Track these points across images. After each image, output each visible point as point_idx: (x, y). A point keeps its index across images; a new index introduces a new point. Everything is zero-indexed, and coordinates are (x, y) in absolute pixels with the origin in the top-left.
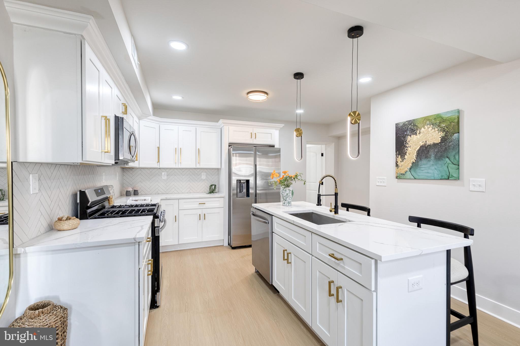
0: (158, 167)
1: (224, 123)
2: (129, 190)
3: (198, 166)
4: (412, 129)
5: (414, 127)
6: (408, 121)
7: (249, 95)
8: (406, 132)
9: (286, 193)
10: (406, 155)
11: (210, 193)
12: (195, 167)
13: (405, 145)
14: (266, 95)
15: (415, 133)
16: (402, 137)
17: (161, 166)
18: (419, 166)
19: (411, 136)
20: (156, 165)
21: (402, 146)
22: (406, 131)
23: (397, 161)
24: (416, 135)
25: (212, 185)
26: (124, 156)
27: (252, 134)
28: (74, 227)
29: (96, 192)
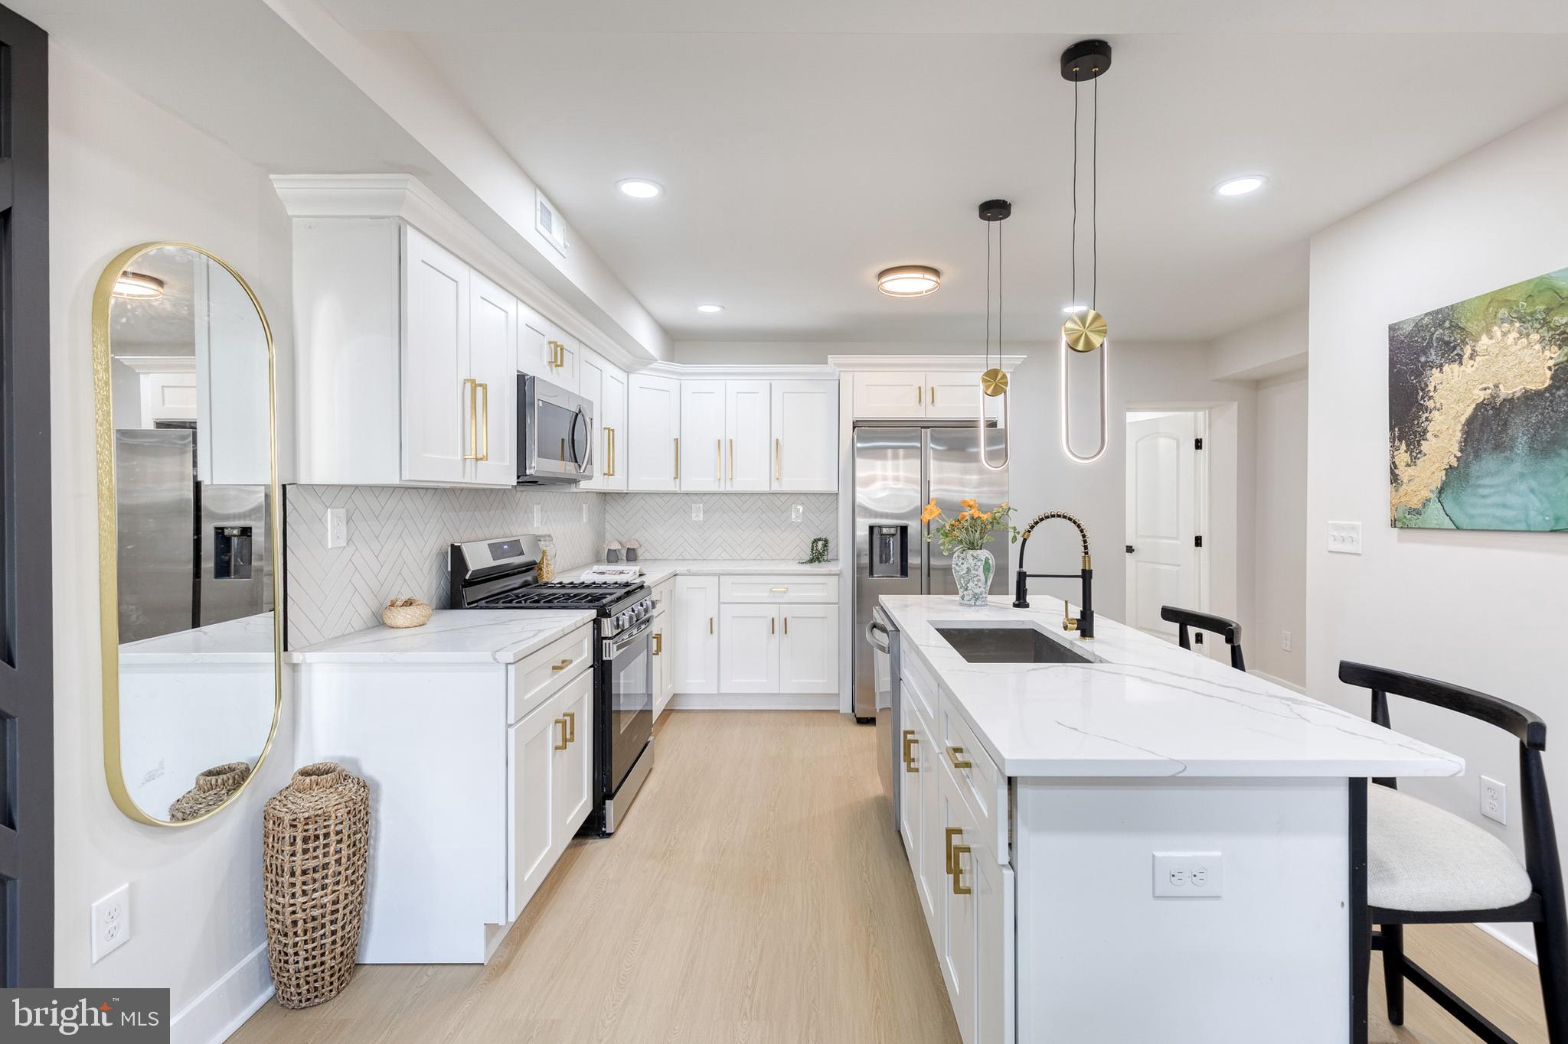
0: (677, 489)
1: (838, 365)
2: (613, 547)
3: (776, 488)
4: (1447, 343)
5: (1452, 333)
6: (1430, 314)
7: (884, 280)
8: (1425, 354)
9: (965, 567)
10: (1427, 440)
11: (811, 561)
12: (766, 489)
13: (1422, 402)
14: (933, 278)
15: (1457, 355)
16: (1412, 372)
17: (685, 488)
18: (1472, 482)
19: (1441, 370)
20: (671, 487)
21: (1412, 406)
22: (1424, 351)
23: (1394, 463)
24: (1461, 363)
25: (816, 541)
26: (536, 466)
27: (923, 390)
28: (416, 622)
29: (496, 550)
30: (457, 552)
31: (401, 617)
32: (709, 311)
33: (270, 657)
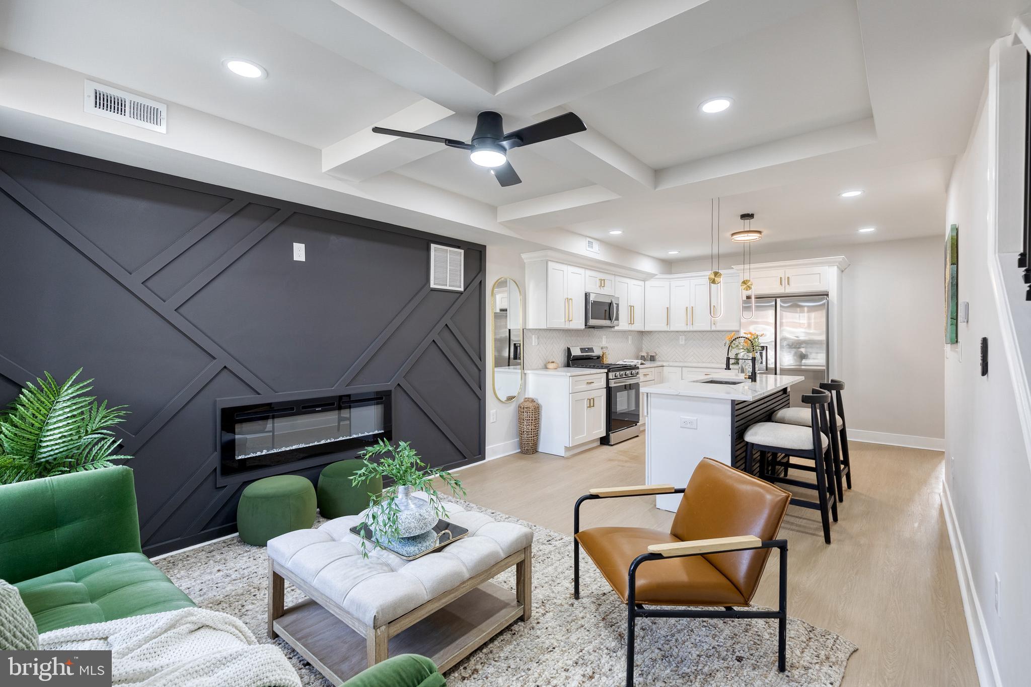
0: (668, 330)
1: (738, 270)
2: (643, 354)
3: (714, 328)
7: (735, 237)
12: (709, 329)
17: (672, 329)
20: (665, 328)
26: (592, 322)
27: (783, 279)
28: (556, 367)
29: (582, 350)
30: (569, 349)
31: (551, 366)
32: (673, 253)
33: (520, 371)
